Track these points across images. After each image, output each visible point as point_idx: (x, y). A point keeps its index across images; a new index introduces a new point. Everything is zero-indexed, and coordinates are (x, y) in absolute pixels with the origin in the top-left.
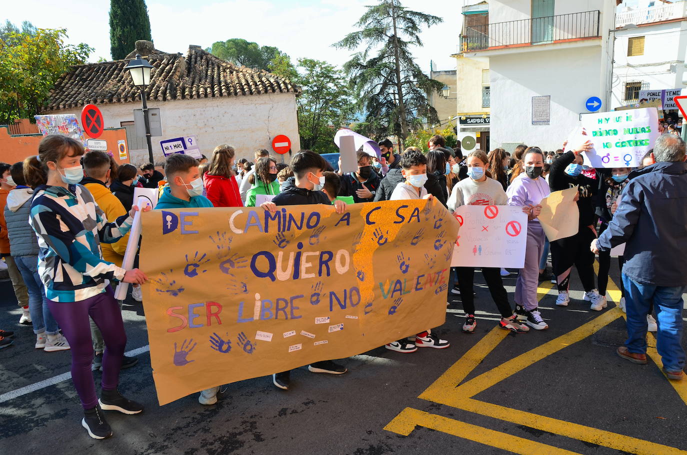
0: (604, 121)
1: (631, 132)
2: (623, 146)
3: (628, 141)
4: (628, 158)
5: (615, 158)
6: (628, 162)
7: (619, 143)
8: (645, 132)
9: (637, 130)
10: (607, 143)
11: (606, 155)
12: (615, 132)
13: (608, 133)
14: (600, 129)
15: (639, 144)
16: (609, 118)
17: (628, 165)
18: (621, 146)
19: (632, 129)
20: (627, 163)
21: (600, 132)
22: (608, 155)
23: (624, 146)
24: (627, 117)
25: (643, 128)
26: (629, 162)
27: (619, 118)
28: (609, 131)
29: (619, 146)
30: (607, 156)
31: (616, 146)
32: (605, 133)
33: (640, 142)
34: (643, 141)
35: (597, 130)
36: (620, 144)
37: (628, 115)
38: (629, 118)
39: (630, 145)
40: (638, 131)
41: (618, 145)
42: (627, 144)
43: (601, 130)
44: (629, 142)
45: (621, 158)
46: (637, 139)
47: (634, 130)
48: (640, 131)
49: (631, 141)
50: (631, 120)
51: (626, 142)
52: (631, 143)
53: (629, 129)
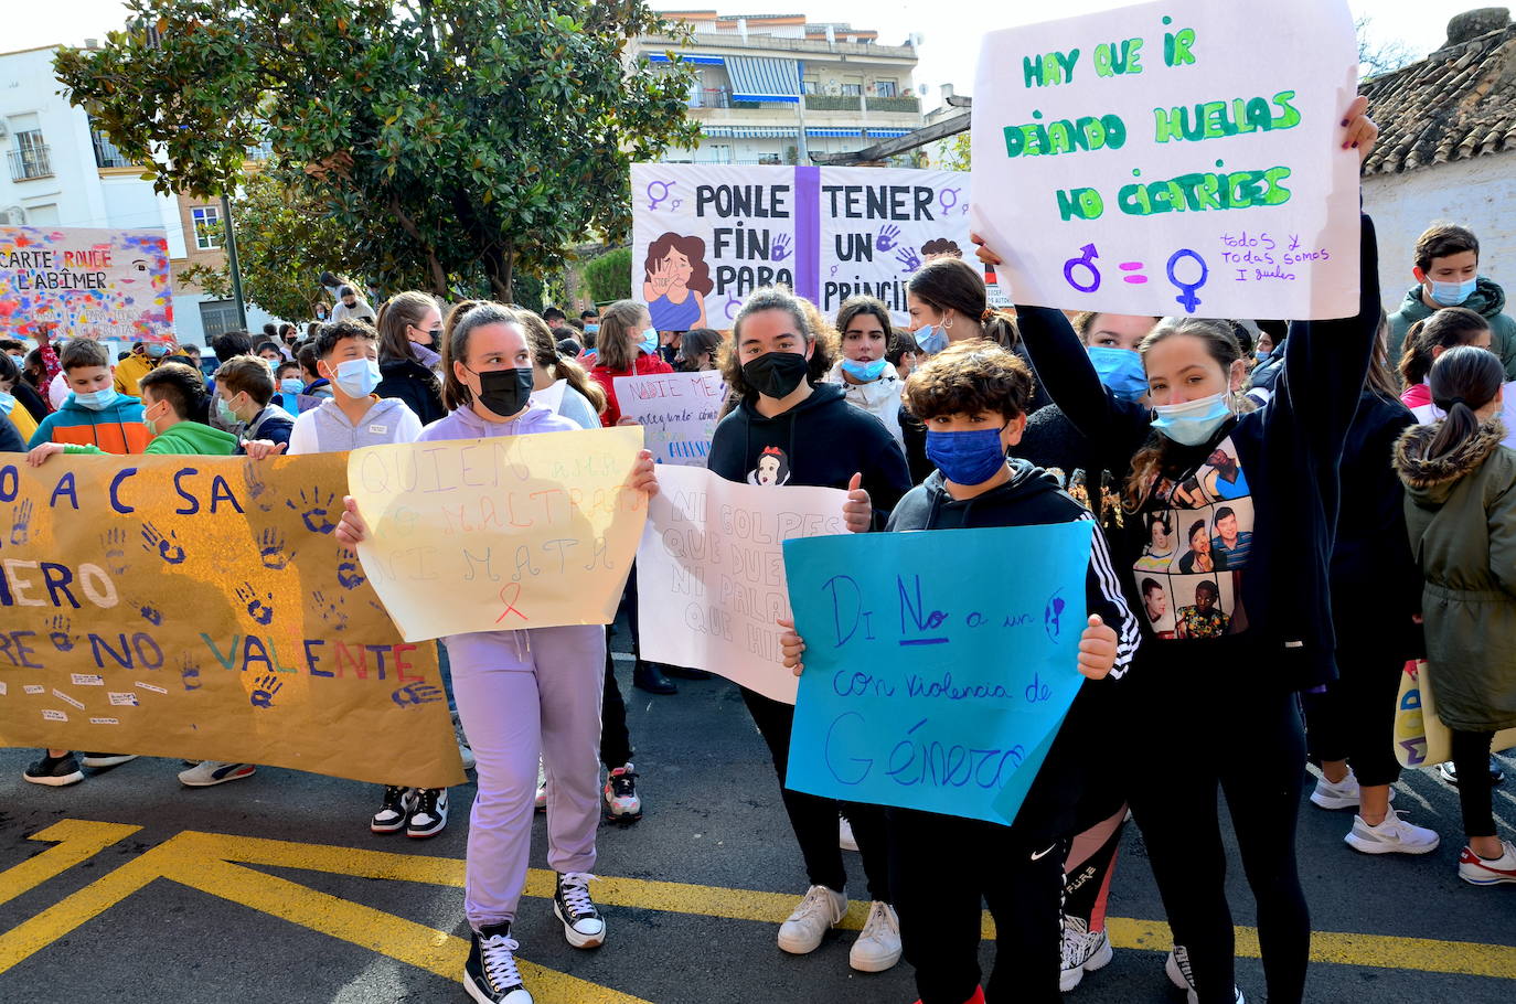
0: (1052, 69)
1: (1192, 128)
2: (1158, 207)
3: (1179, 181)
4: (1188, 271)
5: (1124, 267)
6: (1189, 290)
7: (1133, 189)
8: (1267, 128)
9: (1223, 113)
10: (1076, 193)
11: (1080, 255)
12: (1115, 132)
13: (1076, 134)
14: (1037, 115)
15: (1237, 193)
16: (1075, 53)
17: (1190, 309)
18: (1147, 207)
19: (1200, 111)
20: (1189, 298)
21: (1041, 133)
22: (1091, 251)
23: (1165, 206)
24: (1169, 39)
25: (1259, 103)
26: (1198, 293)
27: (1125, 45)
28: (1081, 123)
29: (1136, 209)
30: (1085, 261)
31: (1125, 207)
32: (1060, 138)
33: (1244, 186)
34: (1258, 175)
35: (1023, 119)
36: (1142, 197)
37: (1172, 29)
38: (1177, 45)
39: (1194, 204)
40: (1231, 120)
41: (1131, 200)
42: (1178, 196)
43: (1045, 121)
44: (1189, 183)
45: (1156, 270)
46: (1225, 170)
47: (1211, 115)
48: (1242, 121)
49: (1194, 180)
50: (1191, 60)
51: (1174, 187)
52: (1195, 188)
53: (1183, 111)
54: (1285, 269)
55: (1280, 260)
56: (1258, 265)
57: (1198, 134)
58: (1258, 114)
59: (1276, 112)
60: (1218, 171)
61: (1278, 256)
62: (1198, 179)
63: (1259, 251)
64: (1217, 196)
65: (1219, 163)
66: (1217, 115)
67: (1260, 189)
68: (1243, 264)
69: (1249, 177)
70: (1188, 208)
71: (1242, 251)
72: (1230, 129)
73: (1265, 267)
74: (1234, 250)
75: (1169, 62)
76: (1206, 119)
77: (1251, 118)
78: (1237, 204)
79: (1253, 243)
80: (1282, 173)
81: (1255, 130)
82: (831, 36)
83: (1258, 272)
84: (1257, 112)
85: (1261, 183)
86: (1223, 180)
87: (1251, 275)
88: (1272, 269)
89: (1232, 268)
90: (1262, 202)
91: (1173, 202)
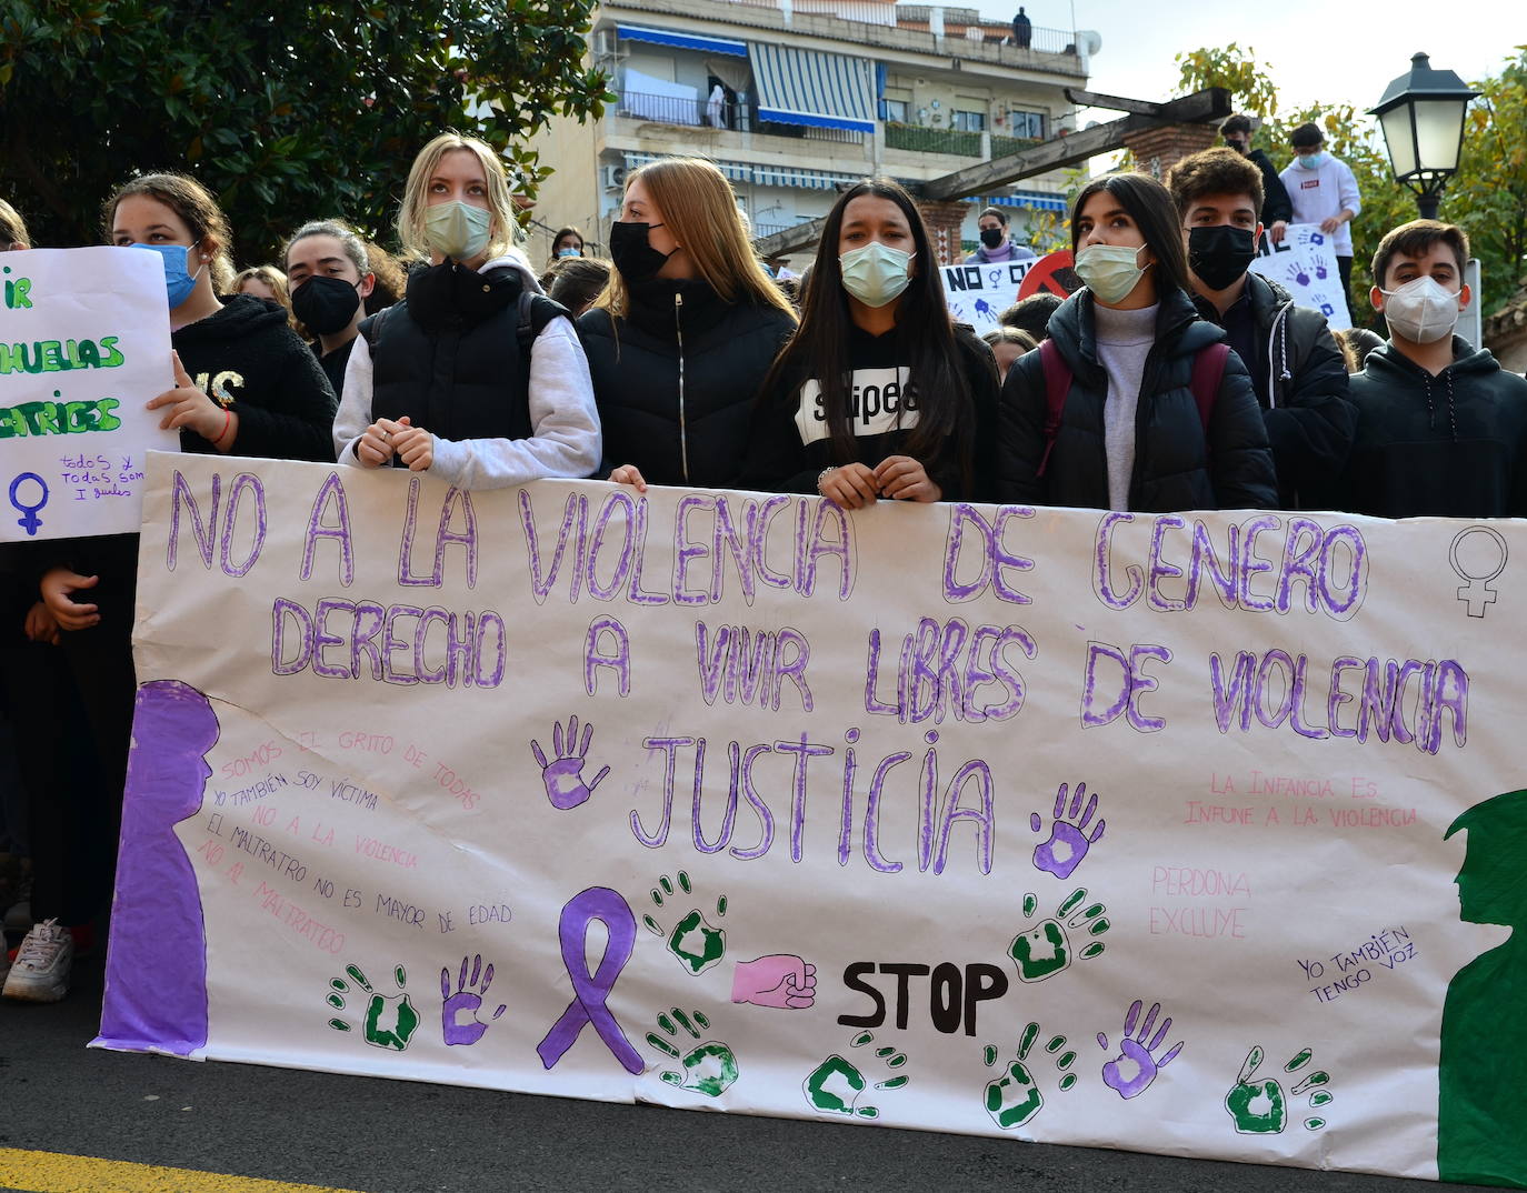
1: (32, 361)
3: (23, 408)
4: (29, 494)
6: (30, 512)
8: (97, 365)
9: (58, 351)
15: (74, 420)
17: (32, 531)
19: (38, 348)
20: (30, 520)
23: (9, 432)
24: (9, 285)
25: (89, 344)
33: (80, 413)
34: (92, 405)
37: (12, 278)
38: (16, 292)
39: (36, 430)
40: (65, 357)
42: (21, 422)
44: (30, 410)
46: (63, 400)
47: (48, 352)
48: (75, 359)
49: (34, 408)
50: (29, 304)
51: (16, 413)
52: (36, 416)
53: (24, 347)
54: (122, 487)
55: (115, 478)
56: (95, 485)
57: (37, 368)
58: (88, 354)
59: (103, 353)
60: (56, 400)
61: (114, 475)
62: (38, 406)
63: (95, 471)
64: (56, 422)
65: (57, 393)
66: (53, 352)
67: (93, 417)
68: (82, 485)
69: (84, 407)
70: (29, 432)
71: (81, 472)
72: (66, 365)
73: (102, 486)
74: (72, 471)
75: (10, 304)
76: (43, 355)
77: (83, 357)
78: (74, 429)
79: (90, 464)
80: (114, 404)
81: (86, 367)
82: (937, 26)
83: (97, 491)
84: (88, 352)
85: (93, 412)
86: (61, 409)
87: (89, 494)
88: (109, 487)
89: (72, 487)
90: (96, 428)
91: (16, 428)
